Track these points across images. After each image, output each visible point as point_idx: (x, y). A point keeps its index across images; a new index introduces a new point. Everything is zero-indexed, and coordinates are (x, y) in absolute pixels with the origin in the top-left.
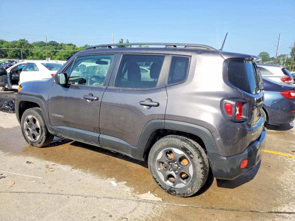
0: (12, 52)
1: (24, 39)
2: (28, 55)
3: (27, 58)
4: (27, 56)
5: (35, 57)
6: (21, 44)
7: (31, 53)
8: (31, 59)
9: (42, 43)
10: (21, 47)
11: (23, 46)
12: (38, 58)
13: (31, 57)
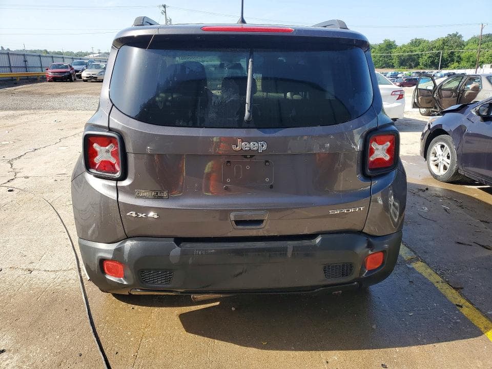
0: (426, 58)
1: (455, 33)
2: (453, 61)
3: (448, 67)
4: (449, 62)
5: (463, 63)
6: (444, 43)
7: (459, 57)
8: (454, 68)
9: (488, 37)
10: (443, 49)
11: (447, 45)
12: (469, 64)
13: (456, 64)
